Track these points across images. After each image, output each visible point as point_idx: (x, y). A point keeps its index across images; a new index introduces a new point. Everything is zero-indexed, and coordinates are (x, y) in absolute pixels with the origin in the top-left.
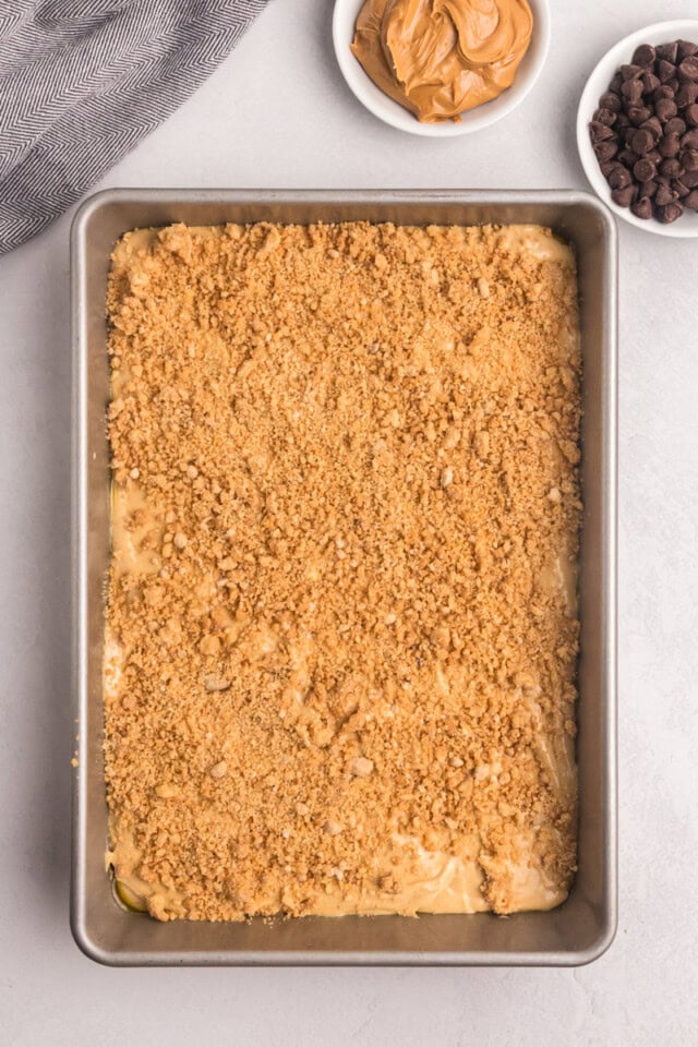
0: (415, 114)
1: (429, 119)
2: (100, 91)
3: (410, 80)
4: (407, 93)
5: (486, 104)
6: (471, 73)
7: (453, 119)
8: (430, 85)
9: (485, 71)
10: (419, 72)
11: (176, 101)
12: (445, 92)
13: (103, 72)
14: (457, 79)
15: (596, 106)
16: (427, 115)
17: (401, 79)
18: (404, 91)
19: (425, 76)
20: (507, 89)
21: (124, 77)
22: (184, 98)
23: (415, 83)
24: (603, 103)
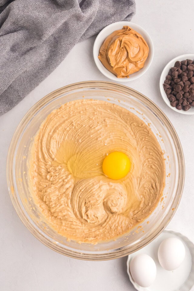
0: (116, 76)
1: (120, 77)
2: (28, 69)
3: (115, 66)
4: (114, 70)
5: (136, 73)
6: (132, 64)
7: (127, 77)
8: (120, 67)
9: (136, 63)
10: (117, 64)
11: (49, 72)
12: (125, 69)
13: (29, 64)
14: (128, 66)
15: (165, 79)
16: (120, 76)
17: (112, 66)
18: (113, 69)
19: (119, 65)
20: (142, 68)
21: (35, 66)
22: (52, 71)
23: (116, 67)
24: (167, 78)
